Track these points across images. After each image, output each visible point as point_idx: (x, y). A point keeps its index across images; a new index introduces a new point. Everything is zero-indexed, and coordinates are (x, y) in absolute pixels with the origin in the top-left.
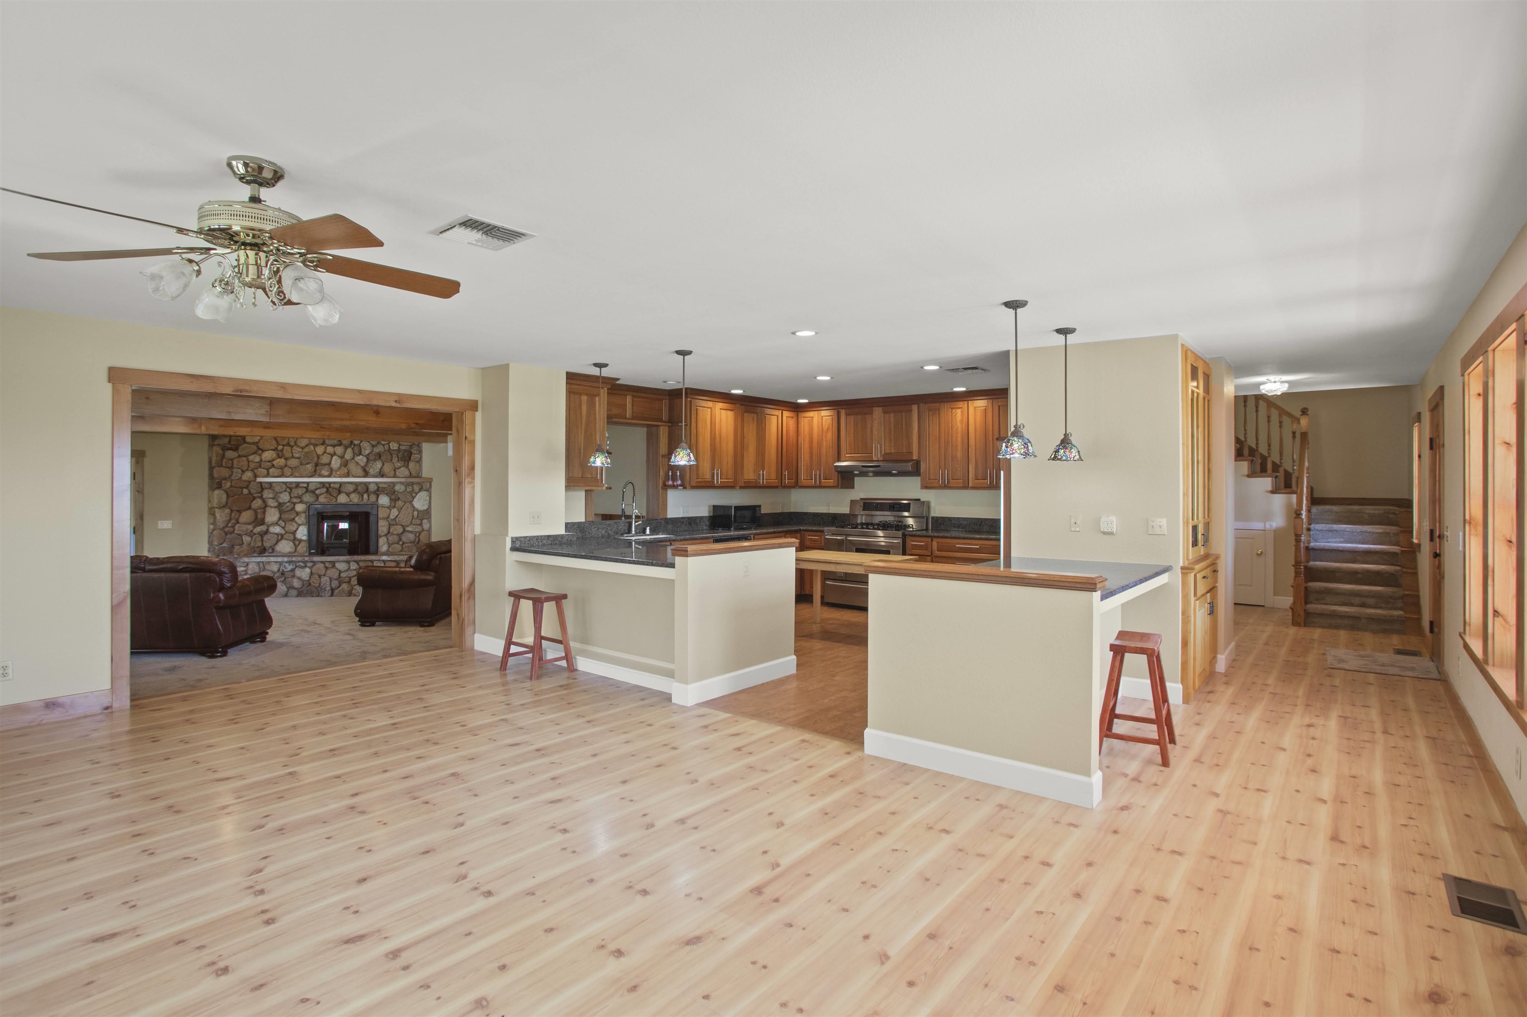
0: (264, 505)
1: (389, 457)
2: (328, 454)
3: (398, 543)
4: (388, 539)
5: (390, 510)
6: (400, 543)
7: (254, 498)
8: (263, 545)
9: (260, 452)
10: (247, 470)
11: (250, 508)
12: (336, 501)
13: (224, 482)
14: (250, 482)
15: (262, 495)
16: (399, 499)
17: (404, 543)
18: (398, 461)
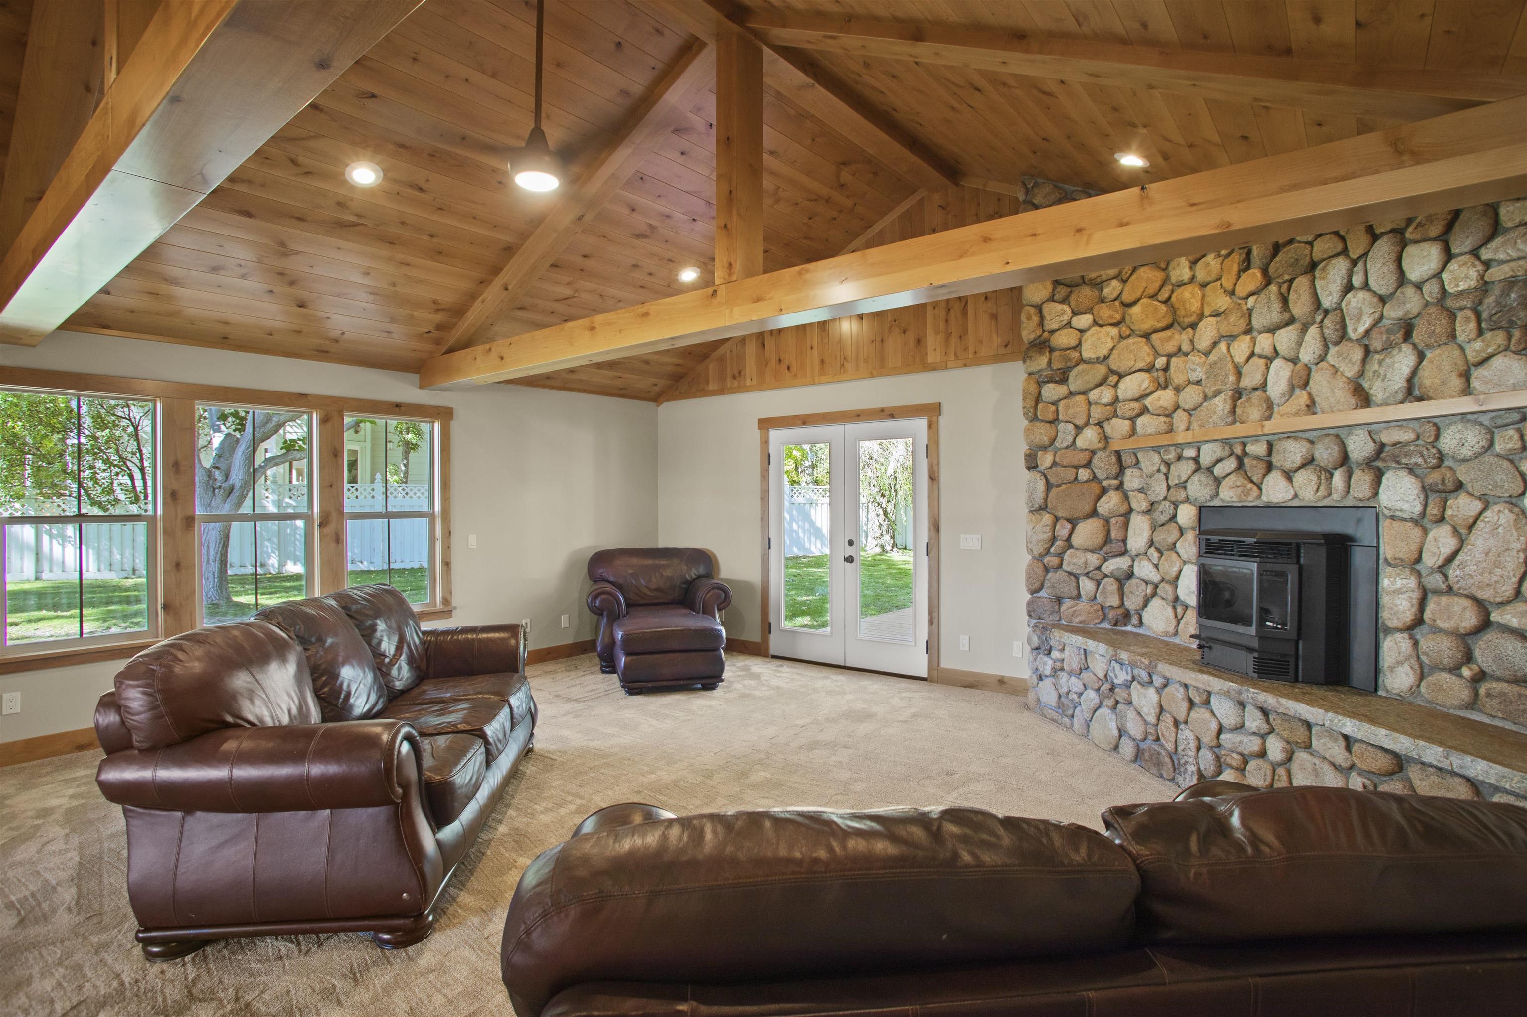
0: (1125, 507)
1: (1441, 324)
2: (1260, 356)
3: (1455, 670)
4: (1416, 644)
5: (1425, 531)
6: (1466, 672)
7: (1104, 491)
8: (1122, 604)
9: (1113, 379)
10: (1087, 424)
11: (1094, 513)
12: (1259, 496)
13: (1040, 453)
14: (1093, 452)
15: (1121, 484)
16: (1459, 486)
17: (1481, 676)
18: (1480, 333)
